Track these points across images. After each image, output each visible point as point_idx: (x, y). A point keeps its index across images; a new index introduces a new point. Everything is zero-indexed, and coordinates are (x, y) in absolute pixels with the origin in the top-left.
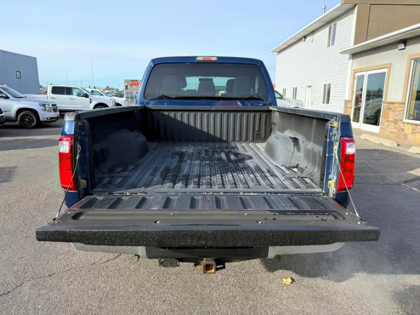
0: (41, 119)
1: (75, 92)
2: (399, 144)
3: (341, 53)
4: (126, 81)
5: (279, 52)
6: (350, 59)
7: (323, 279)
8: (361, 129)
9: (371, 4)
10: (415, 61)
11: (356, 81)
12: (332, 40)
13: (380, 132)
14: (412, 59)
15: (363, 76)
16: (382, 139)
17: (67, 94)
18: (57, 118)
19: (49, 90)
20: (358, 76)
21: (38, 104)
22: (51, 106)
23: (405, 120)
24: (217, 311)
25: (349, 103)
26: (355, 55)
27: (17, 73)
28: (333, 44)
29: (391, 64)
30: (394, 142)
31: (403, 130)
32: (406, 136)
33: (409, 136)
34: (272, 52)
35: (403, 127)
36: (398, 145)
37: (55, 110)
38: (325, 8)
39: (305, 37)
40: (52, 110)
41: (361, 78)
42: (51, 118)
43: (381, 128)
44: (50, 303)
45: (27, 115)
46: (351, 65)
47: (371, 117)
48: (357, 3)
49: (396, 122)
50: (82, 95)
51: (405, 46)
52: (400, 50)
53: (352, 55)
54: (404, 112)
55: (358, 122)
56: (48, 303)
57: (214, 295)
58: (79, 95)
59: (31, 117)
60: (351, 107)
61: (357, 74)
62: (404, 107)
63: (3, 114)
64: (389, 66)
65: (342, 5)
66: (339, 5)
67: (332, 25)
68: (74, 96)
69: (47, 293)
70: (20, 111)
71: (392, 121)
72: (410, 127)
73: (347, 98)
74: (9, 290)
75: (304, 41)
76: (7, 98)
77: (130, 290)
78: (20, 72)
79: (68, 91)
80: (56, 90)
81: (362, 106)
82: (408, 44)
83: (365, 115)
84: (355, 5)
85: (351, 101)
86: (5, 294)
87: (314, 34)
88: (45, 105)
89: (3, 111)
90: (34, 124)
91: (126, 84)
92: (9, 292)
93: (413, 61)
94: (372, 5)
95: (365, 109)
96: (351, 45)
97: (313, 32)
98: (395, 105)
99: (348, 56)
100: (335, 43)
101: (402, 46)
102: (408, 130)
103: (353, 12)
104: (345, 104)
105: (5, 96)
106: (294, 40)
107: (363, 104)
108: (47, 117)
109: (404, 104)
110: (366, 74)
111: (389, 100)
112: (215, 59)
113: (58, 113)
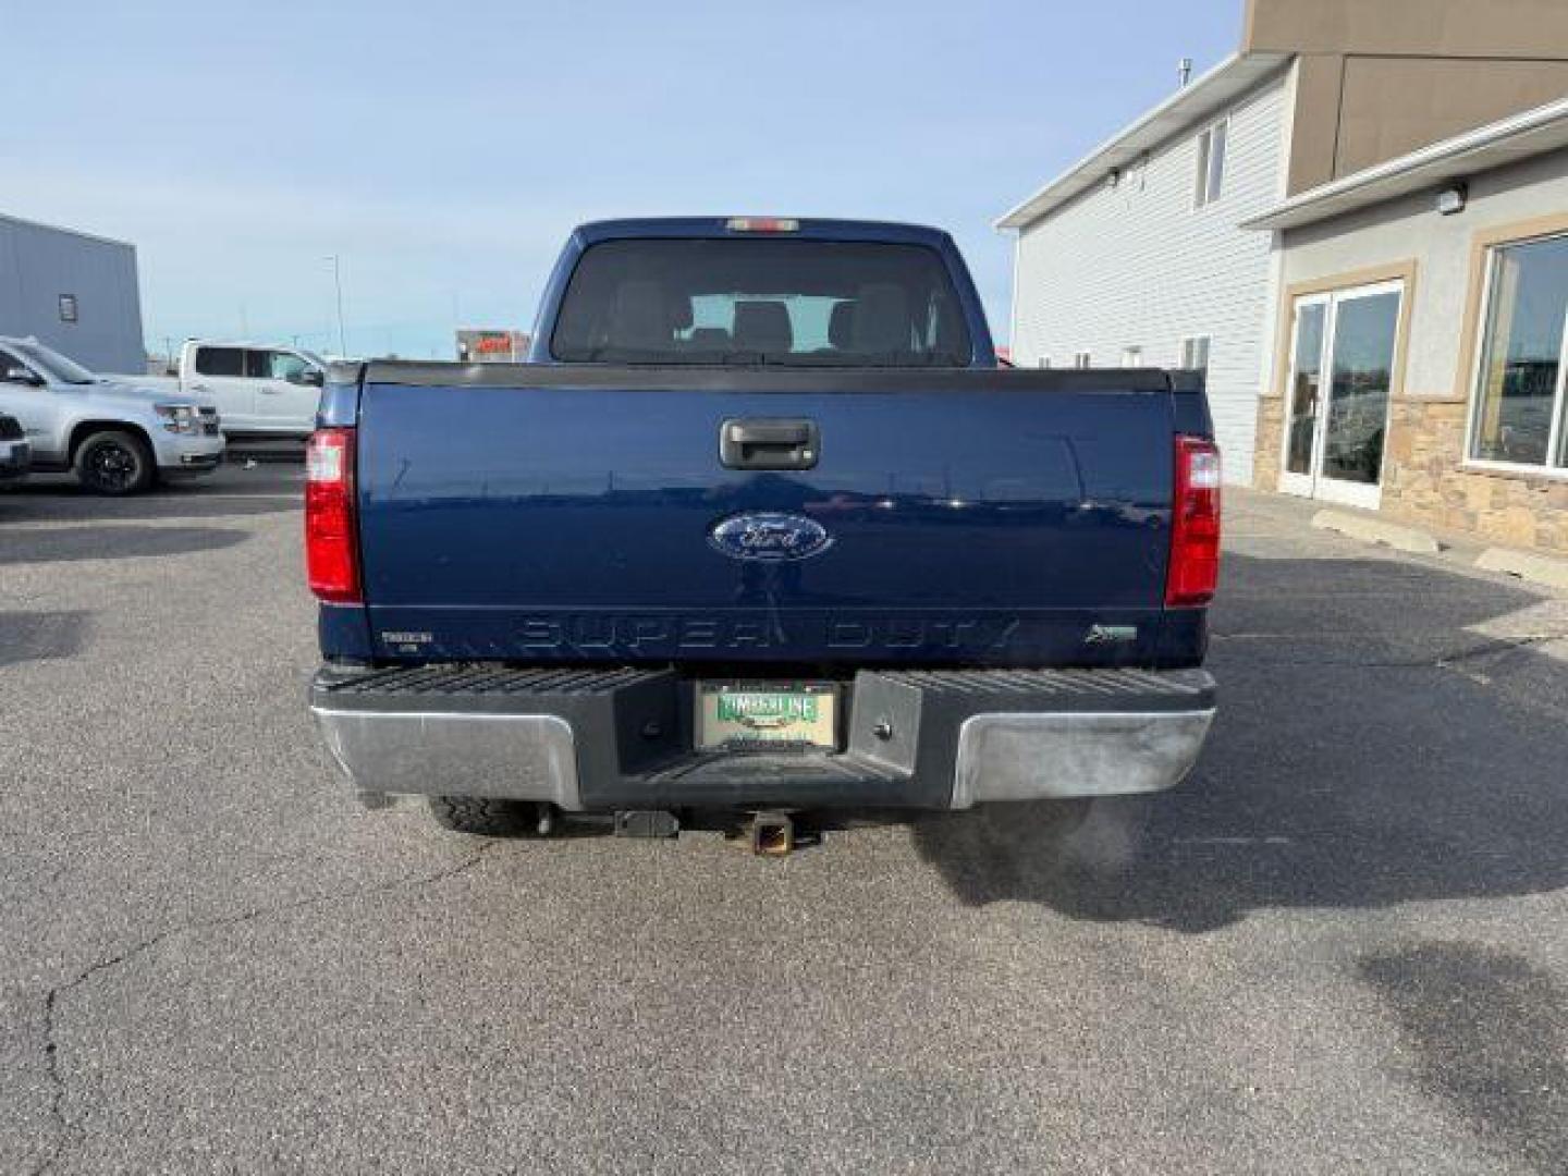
0: (161, 461)
1: (280, 367)
2: (1444, 542)
3: (1242, 226)
4: (462, 337)
5: (1026, 228)
6: (1273, 247)
7: (1145, 924)
8: (1317, 495)
9: (1349, 55)
10: (1496, 251)
11: (1296, 325)
12: (1210, 181)
13: (1382, 504)
14: (1488, 246)
15: (1320, 308)
16: (1384, 527)
17: (250, 374)
18: (218, 458)
19: (186, 358)
20: (1303, 308)
21: (148, 404)
22: (197, 414)
23: (1467, 462)
24: (796, 1006)
25: (1273, 403)
26: (1293, 233)
27: (64, 301)
28: (1215, 194)
29: (1415, 263)
30: (1429, 537)
31: (1462, 496)
32: (1472, 517)
33: (1482, 518)
34: (999, 226)
35: (1460, 487)
36: (1442, 548)
37: (211, 430)
38: (1187, 70)
39: (1116, 172)
40: (202, 430)
41: (1315, 316)
42: (195, 459)
43: (1385, 492)
44: (255, 987)
45: (109, 447)
46: (1278, 268)
47: (1353, 458)
48: (1295, 50)
49: (1435, 467)
50: (307, 377)
51: (1464, 198)
52: (1447, 213)
53: (1279, 236)
54: (1463, 435)
55: (1306, 470)
56: (249, 987)
57: (789, 966)
58: (294, 377)
59: (123, 452)
60: (1279, 421)
61: (1300, 302)
62: (1464, 416)
63: (26, 440)
64: (1408, 272)
65: (1244, 56)
66: (1233, 57)
67: (1212, 128)
68: (277, 382)
69: (242, 962)
70: (83, 430)
71: (1422, 467)
72: (1488, 484)
73: (1266, 388)
74: (119, 954)
75: (1115, 185)
76: (37, 382)
77: (514, 953)
78: (72, 297)
79: (256, 363)
80: (213, 360)
81: (1317, 414)
82: (1471, 192)
83: (1331, 448)
84: (1291, 59)
85: (1280, 398)
86: (105, 965)
87: (1146, 162)
88: (172, 411)
89: (24, 427)
90: (133, 479)
91: (464, 347)
92: (117, 960)
93: (1490, 253)
94: (1349, 60)
95: (1332, 426)
96: (1277, 196)
97: (1145, 155)
98: (1433, 409)
99: (1266, 237)
100: (1222, 191)
101: (1451, 200)
102: (1479, 495)
103: (1283, 83)
104: (1261, 411)
105: (30, 376)
106: (1078, 184)
107: (1322, 409)
108: (180, 453)
109: (1463, 402)
110: (1332, 301)
111: (1409, 390)
112: (791, 226)
113: (222, 439)
